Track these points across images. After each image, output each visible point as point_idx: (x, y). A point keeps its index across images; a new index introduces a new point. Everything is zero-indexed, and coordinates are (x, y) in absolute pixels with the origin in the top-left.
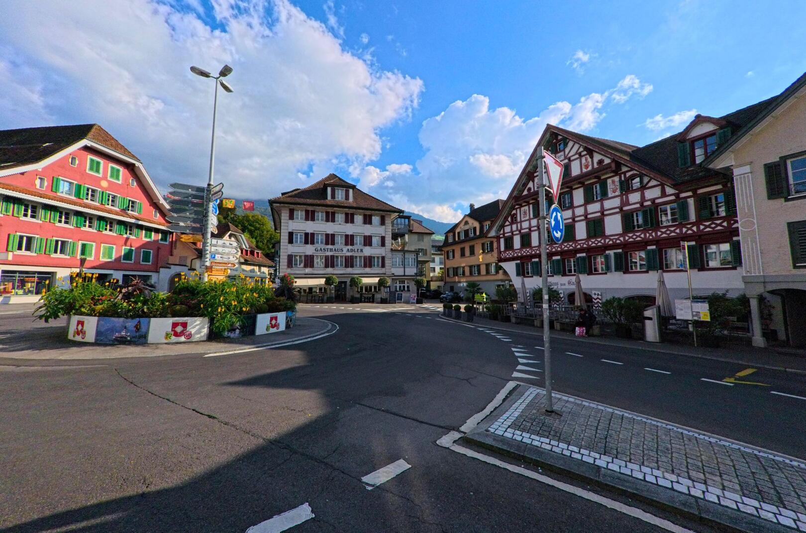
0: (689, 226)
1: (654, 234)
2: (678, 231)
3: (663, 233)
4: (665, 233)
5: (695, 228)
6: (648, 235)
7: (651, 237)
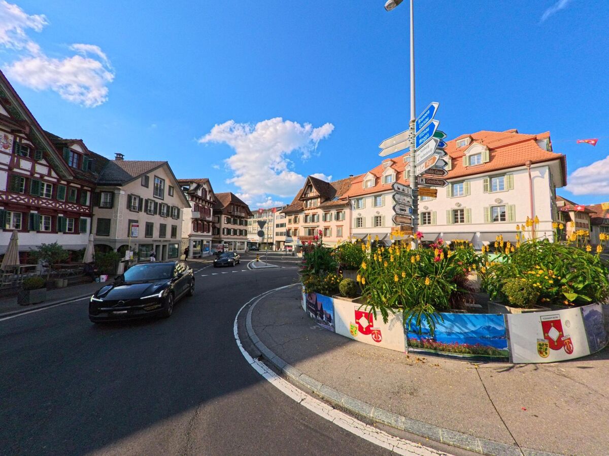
0: (61, 203)
1: (36, 202)
2: (54, 204)
3: (43, 203)
4: (45, 203)
5: (63, 206)
6: (31, 201)
7: (33, 203)
